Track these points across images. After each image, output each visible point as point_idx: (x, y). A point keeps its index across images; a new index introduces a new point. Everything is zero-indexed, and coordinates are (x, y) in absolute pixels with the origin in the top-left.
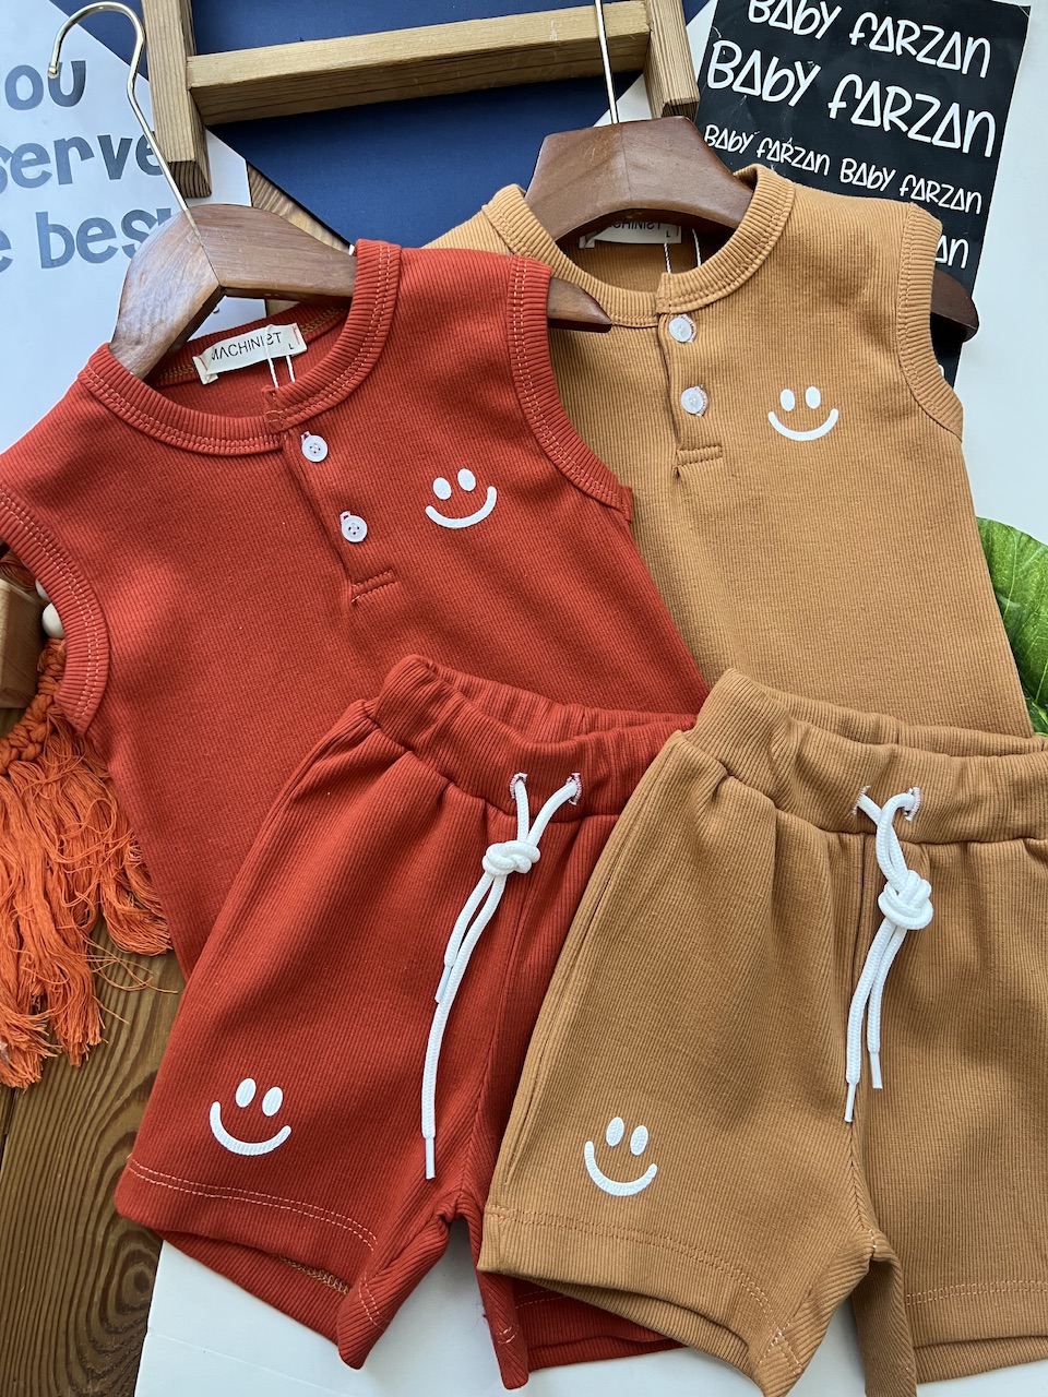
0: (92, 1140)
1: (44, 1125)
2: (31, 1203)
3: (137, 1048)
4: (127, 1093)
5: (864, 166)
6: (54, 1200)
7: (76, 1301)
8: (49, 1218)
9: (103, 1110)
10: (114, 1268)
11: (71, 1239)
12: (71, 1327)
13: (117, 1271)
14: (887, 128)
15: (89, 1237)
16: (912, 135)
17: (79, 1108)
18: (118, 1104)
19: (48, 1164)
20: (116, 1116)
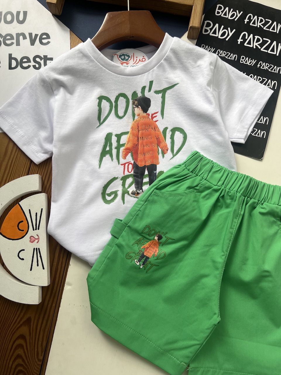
0: (10, 336)
4: (21, 323)
5: (247, 58)
9: (14, 327)
14: (255, 47)
16: (262, 50)
20: (18, 329)
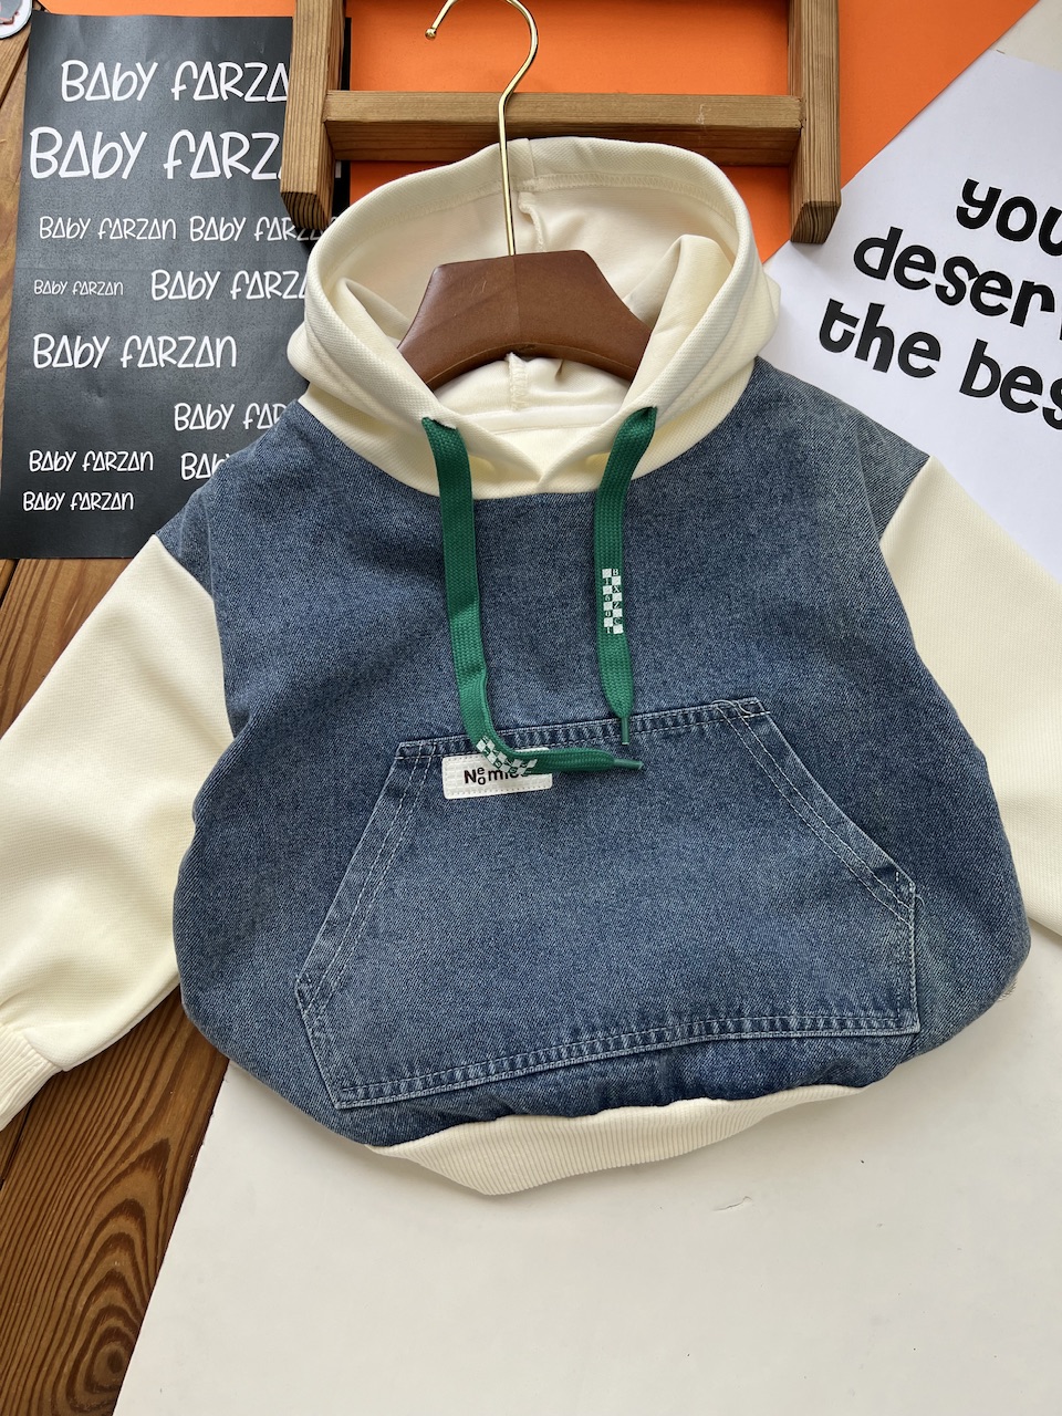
0: (89, 1201)
1: (44, 1175)
2: (17, 1255)
3: (152, 1111)
4: (133, 1157)
6: (42, 1255)
7: (45, 1369)
8: (32, 1277)
10: (90, 1342)
11: (51, 1303)
12: (36, 1395)
13: (92, 1346)
15: (70, 1303)
17: (83, 1164)
18: (123, 1167)
19: (41, 1218)
20: (118, 1179)
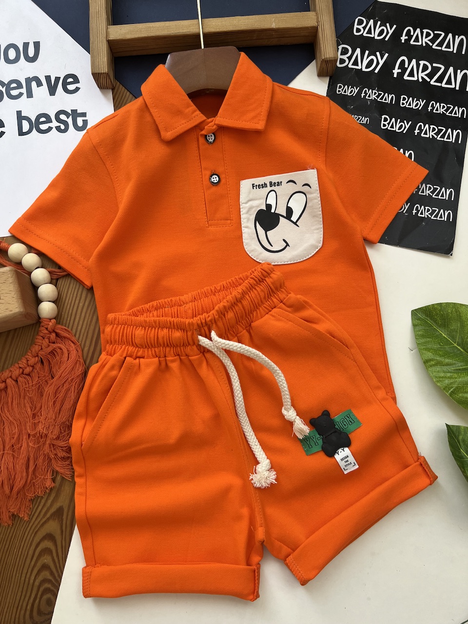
0: (31, 535)
4: (48, 515)
5: (411, 99)
6: (12, 561)
8: (10, 569)
9: (37, 522)
10: (37, 595)
11: (19, 581)
14: (420, 80)
15: (27, 580)
16: (432, 83)
18: (44, 520)
19: (11, 545)
20: (42, 525)
